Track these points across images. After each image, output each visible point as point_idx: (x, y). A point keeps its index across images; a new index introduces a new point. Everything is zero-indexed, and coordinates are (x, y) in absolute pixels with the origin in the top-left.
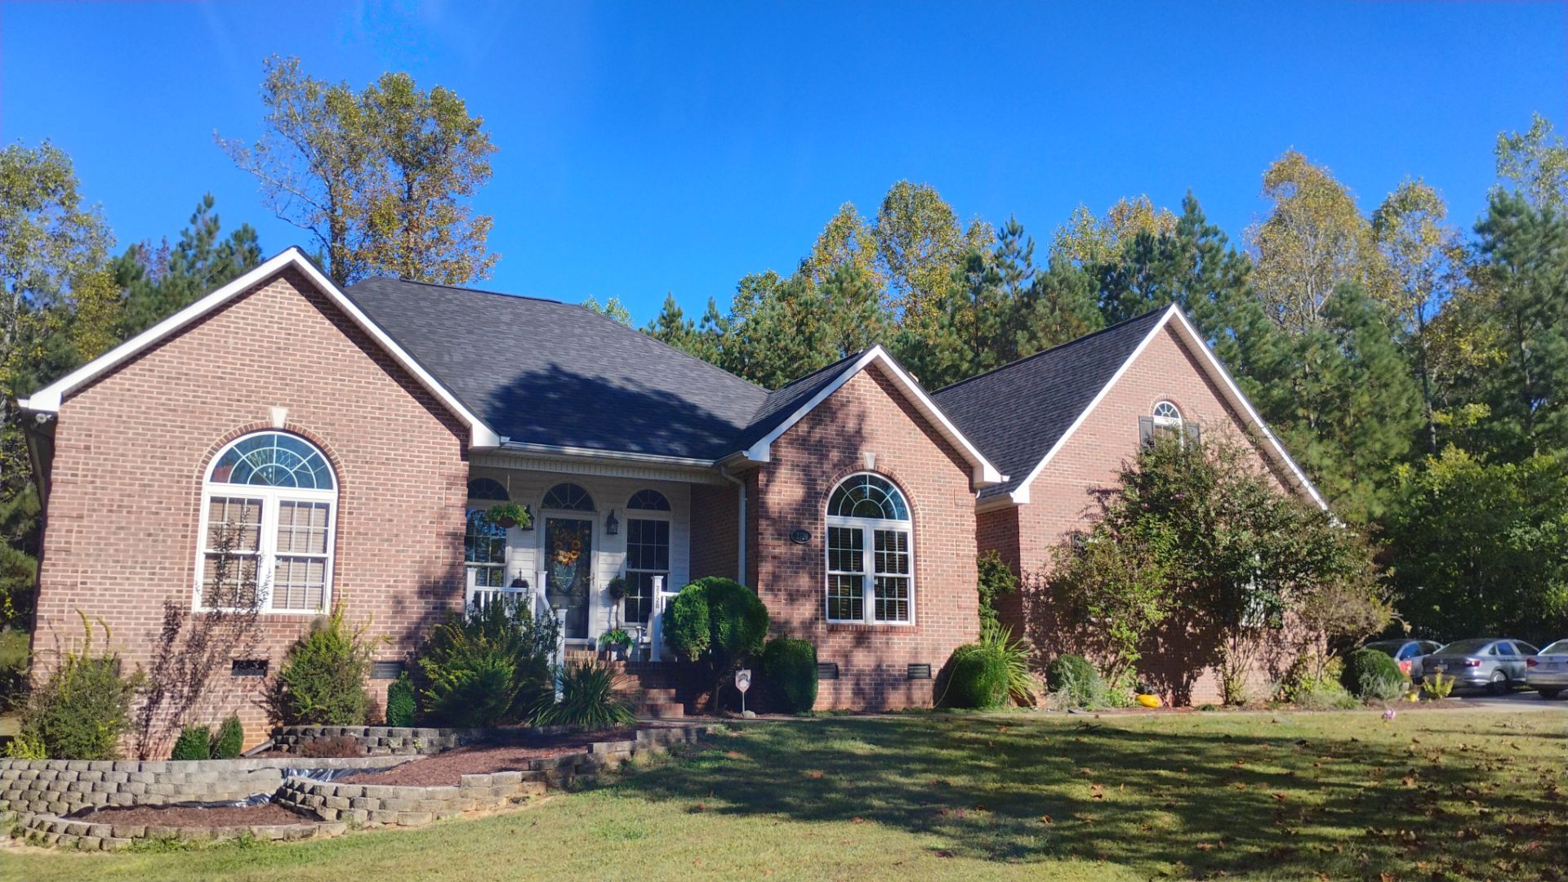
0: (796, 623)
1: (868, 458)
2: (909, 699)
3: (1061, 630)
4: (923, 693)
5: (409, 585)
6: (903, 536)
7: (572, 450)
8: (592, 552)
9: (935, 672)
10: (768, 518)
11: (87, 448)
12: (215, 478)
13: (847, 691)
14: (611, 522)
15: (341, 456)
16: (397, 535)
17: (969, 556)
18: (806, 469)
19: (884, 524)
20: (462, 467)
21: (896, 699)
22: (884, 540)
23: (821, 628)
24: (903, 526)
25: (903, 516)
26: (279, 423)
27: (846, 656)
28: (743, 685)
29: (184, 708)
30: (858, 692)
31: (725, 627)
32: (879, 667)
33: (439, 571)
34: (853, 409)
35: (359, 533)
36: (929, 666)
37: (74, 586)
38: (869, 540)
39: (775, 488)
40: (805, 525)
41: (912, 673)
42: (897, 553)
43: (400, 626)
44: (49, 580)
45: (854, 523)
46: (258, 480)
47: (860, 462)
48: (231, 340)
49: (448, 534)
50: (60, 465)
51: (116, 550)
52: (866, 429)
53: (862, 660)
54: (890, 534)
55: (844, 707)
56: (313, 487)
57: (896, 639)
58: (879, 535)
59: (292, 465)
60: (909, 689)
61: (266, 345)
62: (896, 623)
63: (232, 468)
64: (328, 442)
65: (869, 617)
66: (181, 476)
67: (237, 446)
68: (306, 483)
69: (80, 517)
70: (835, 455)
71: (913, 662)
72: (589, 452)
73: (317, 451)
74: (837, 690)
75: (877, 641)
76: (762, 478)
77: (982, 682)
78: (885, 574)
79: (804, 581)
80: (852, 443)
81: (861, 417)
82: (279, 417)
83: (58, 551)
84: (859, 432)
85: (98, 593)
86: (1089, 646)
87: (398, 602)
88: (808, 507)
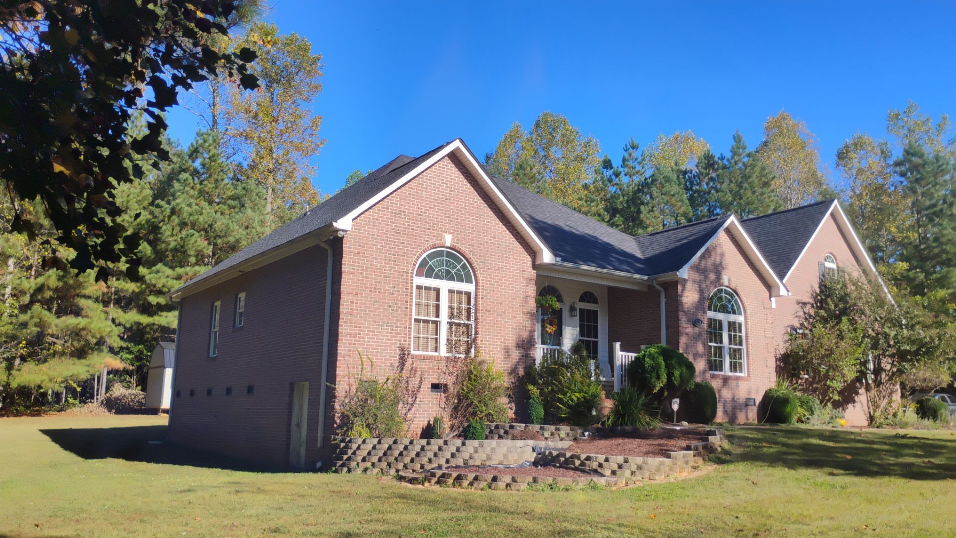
0: (697, 372)
1: (725, 279)
2: (747, 418)
4: (752, 414)
5: (512, 341)
6: (740, 325)
8: (563, 327)
9: (757, 403)
10: (684, 312)
11: (359, 253)
12: (419, 274)
13: (720, 413)
14: (572, 309)
15: (478, 264)
16: (504, 312)
18: (700, 283)
19: (733, 318)
20: (533, 274)
21: (741, 418)
22: (733, 326)
23: (708, 376)
24: (741, 319)
25: (740, 314)
26: (448, 244)
27: (719, 392)
28: (675, 407)
29: (409, 410)
30: (725, 413)
31: (677, 373)
32: (733, 398)
33: (525, 335)
34: (719, 250)
35: (487, 310)
36: (755, 399)
37: (355, 335)
38: (725, 326)
39: (686, 294)
40: (699, 316)
41: (748, 403)
42: (738, 334)
43: (509, 365)
44: (343, 331)
45: (719, 316)
46: (437, 277)
47: (721, 281)
48: (424, 193)
49: (528, 313)
50: (346, 262)
51: (374, 315)
52: (724, 263)
53: (727, 394)
54: (734, 323)
56: (462, 282)
57: (741, 383)
58: (730, 323)
59: (453, 268)
60: (747, 412)
61: (440, 196)
62: (739, 374)
63: (426, 270)
64: (471, 256)
65: (727, 371)
66: (403, 272)
67: (428, 256)
68: (460, 280)
69: (357, 294)
70: (711, 276)
71: (748, 397)
72: (592, 269)
73: (465, 261)
75: (733, 383)
76: (680, 288)
77: (788, 409)
78: (733, 346)
79: (700, 349)
80: (718, 270)
81: (722, 255)
82: (448, 240)
83: (347, 313)
84: (721, 263)
85: (367, 340)
87: (507, 351)
88: (700, 306)
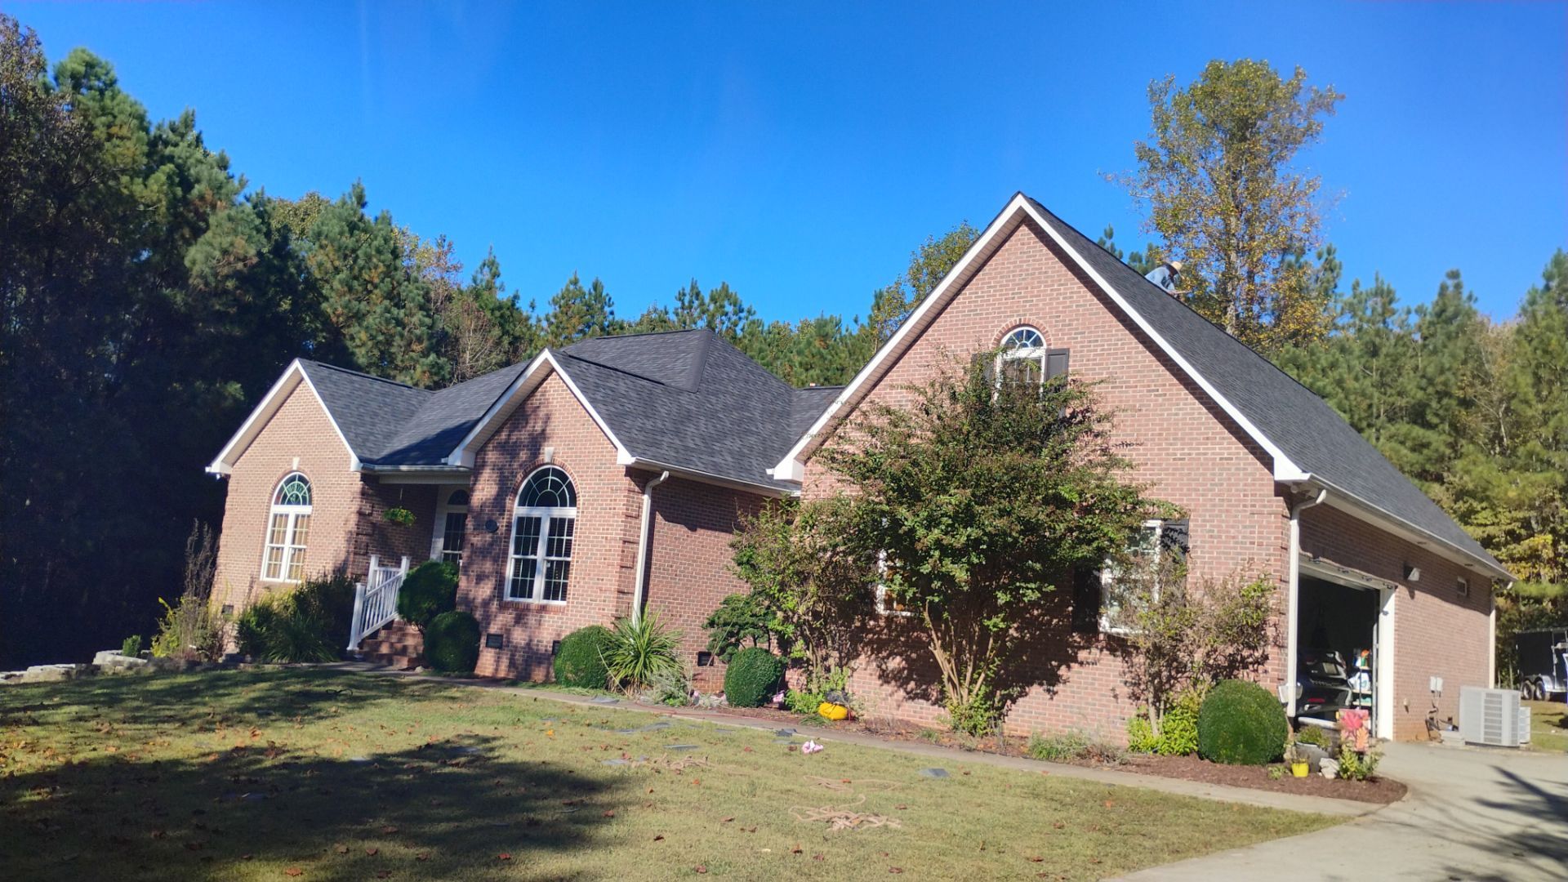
0: (479, 600)
1: (547, 452)
3: (835, 623)
6: (571, 522)
7: (404, 468)
10: (475, 511)
11: (237, 490)
12: (276, 503)
13: (505, 662)
15: (315, 486)
17: (615, 539)
18: (501, 469)
19: (558, 512)
21: (539, 673)
22: (559, 526)
23: (494, 606)
24: (569, 512)
25: (573, 503)
26: (295, 467)
27: (508, 631)
30: (512, 664)
32: (528, 645)
33: (343, 556)
34: (542, 413)
38: (545, 527)
39: (479, 486)
40: (496, 516)
41: (556, 649)
42: (565, 538)
45: (536, 512)
47: (541, 458)
49: (348, 532)
52: (548, 431)
53: (519, 637)
54: (562, 520)
55: (502, 674)
57: (547, 617)
58: (553, 521)
59: (301, 492)
62: (559, 603)
63: (282, 497)
65: (537, 597)
66: (261, 505)
67: (284, 484)
68: (305, 503)
69: (231, 528)
70: (523, 455)
71: (557, 640)
72: (419, 468)
74: (498, 661)
75: (532, 619)
78: (554, 558)
79: (488, 566)
80: (537, 442)
81: (548, 418)
82: (295, 463)
84: (543, 431)
86: (866, 644)
88: (499, 503)
